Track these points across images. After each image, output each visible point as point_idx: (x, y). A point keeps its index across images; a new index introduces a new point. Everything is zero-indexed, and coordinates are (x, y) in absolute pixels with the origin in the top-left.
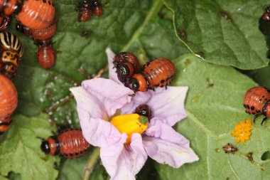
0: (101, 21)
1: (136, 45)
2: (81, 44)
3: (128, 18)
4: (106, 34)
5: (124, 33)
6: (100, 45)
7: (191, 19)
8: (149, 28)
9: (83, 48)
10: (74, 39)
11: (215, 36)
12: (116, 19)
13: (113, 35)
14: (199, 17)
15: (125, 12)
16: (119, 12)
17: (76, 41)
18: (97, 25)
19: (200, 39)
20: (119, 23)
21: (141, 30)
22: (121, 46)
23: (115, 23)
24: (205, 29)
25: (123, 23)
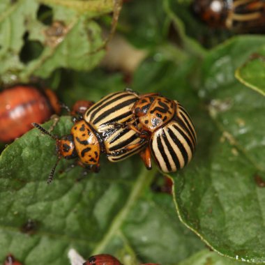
0: (55, 204)
1: (116, 242)
2: (23, 246)
3: (100, 195)
4: (64, 226)
5: (94, 222)
6: (56, 246)
7: (205, 190)
8: (137, 210)
9: (26, 253)
10: (10, 238)
11: (248, 216)
12: (79, 198)
13: (76, 227)
14: (218, 185)
15: (95, 185)
16: (84, 186)
17: (14, 242)
18: (48, 211)
19: (222, 223)
20: (84, 206)
21: (124, 215)
22: (91, 245)
23: (78, 205)
24: (230, 205)
25: (92, 205)
